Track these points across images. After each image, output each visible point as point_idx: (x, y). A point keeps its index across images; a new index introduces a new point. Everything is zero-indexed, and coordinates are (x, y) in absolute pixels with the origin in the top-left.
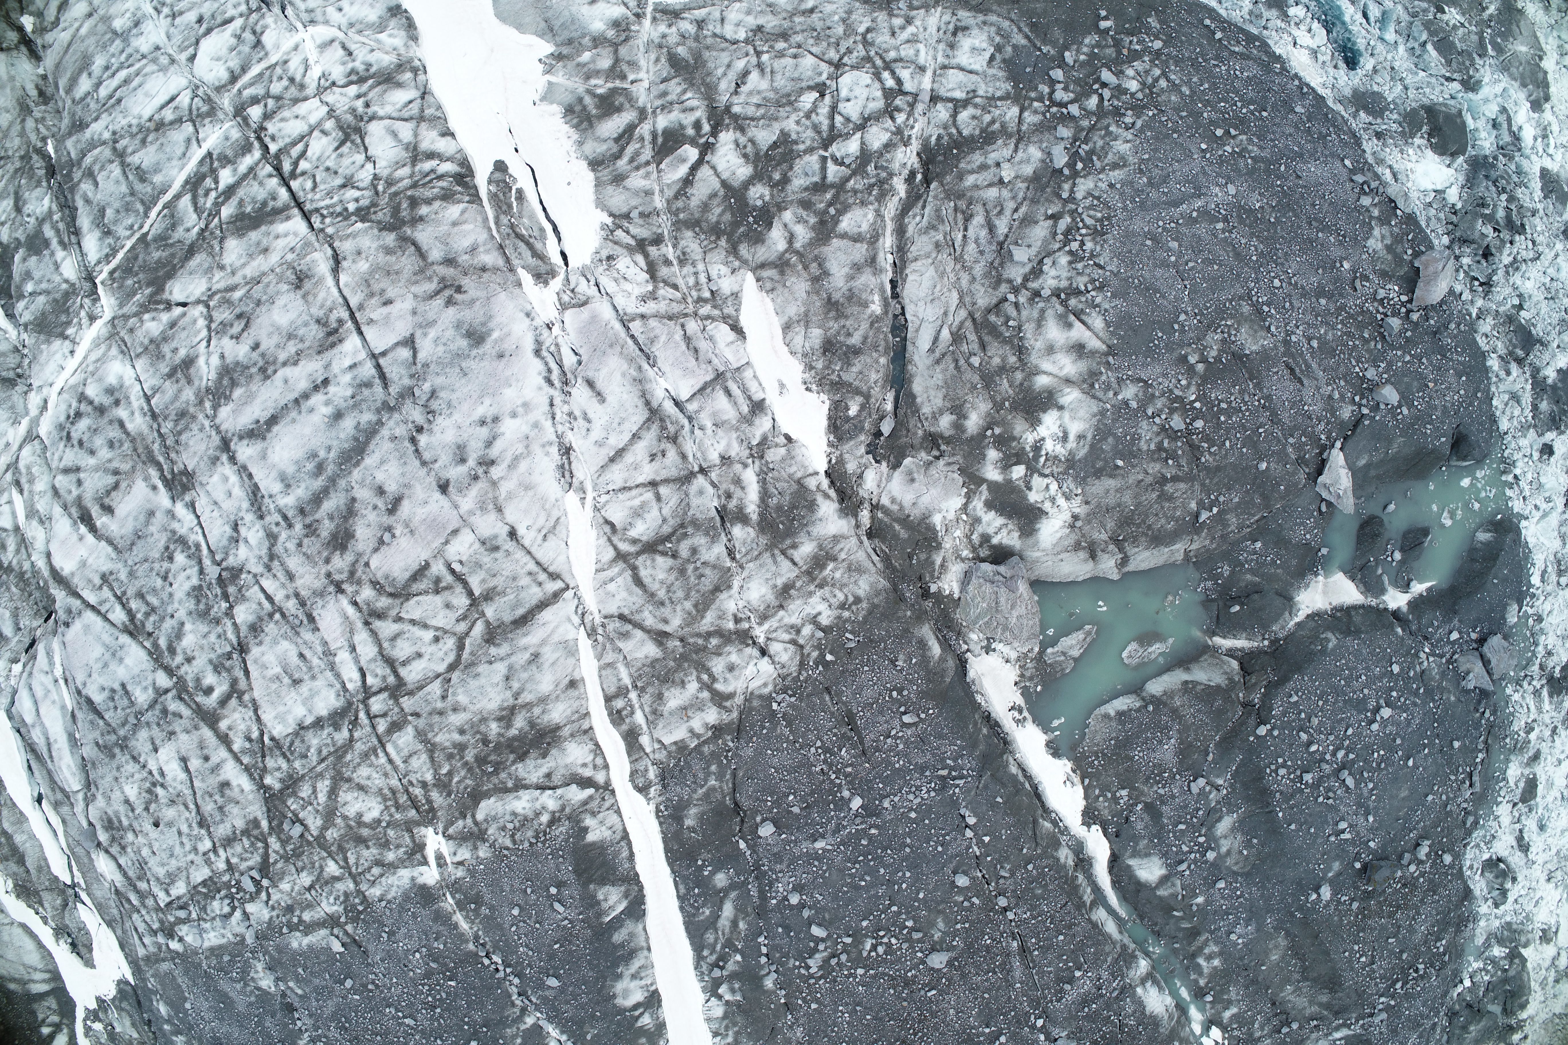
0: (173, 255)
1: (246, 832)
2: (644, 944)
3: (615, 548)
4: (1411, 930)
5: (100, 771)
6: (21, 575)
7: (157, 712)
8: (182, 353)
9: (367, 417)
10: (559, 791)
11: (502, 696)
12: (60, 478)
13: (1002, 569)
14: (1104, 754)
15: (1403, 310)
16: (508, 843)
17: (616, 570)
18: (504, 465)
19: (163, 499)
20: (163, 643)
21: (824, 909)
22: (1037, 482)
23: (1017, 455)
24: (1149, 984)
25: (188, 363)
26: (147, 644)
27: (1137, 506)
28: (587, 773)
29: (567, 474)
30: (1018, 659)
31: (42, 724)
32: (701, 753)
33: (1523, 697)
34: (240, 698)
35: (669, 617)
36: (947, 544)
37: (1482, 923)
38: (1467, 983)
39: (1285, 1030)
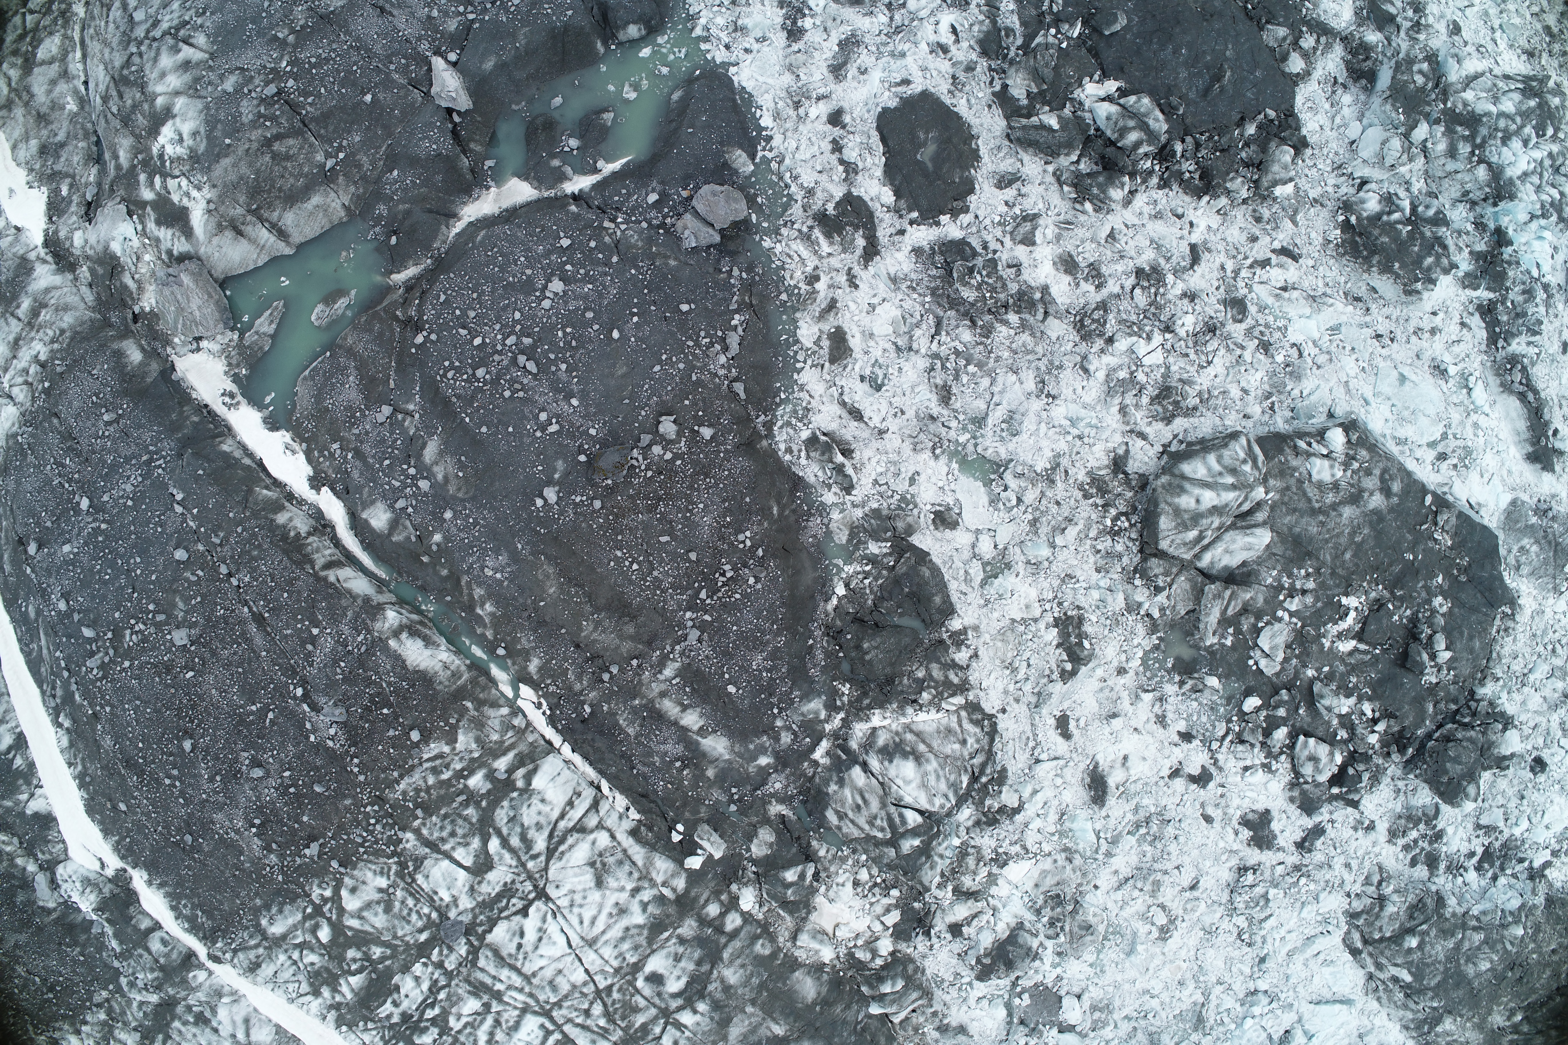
14: (314, 417)
22: (171, 184)
23: (154, 169)
24: (404, 636)
37: (835, 515)
38: (841, 590)
39: (606, 677)
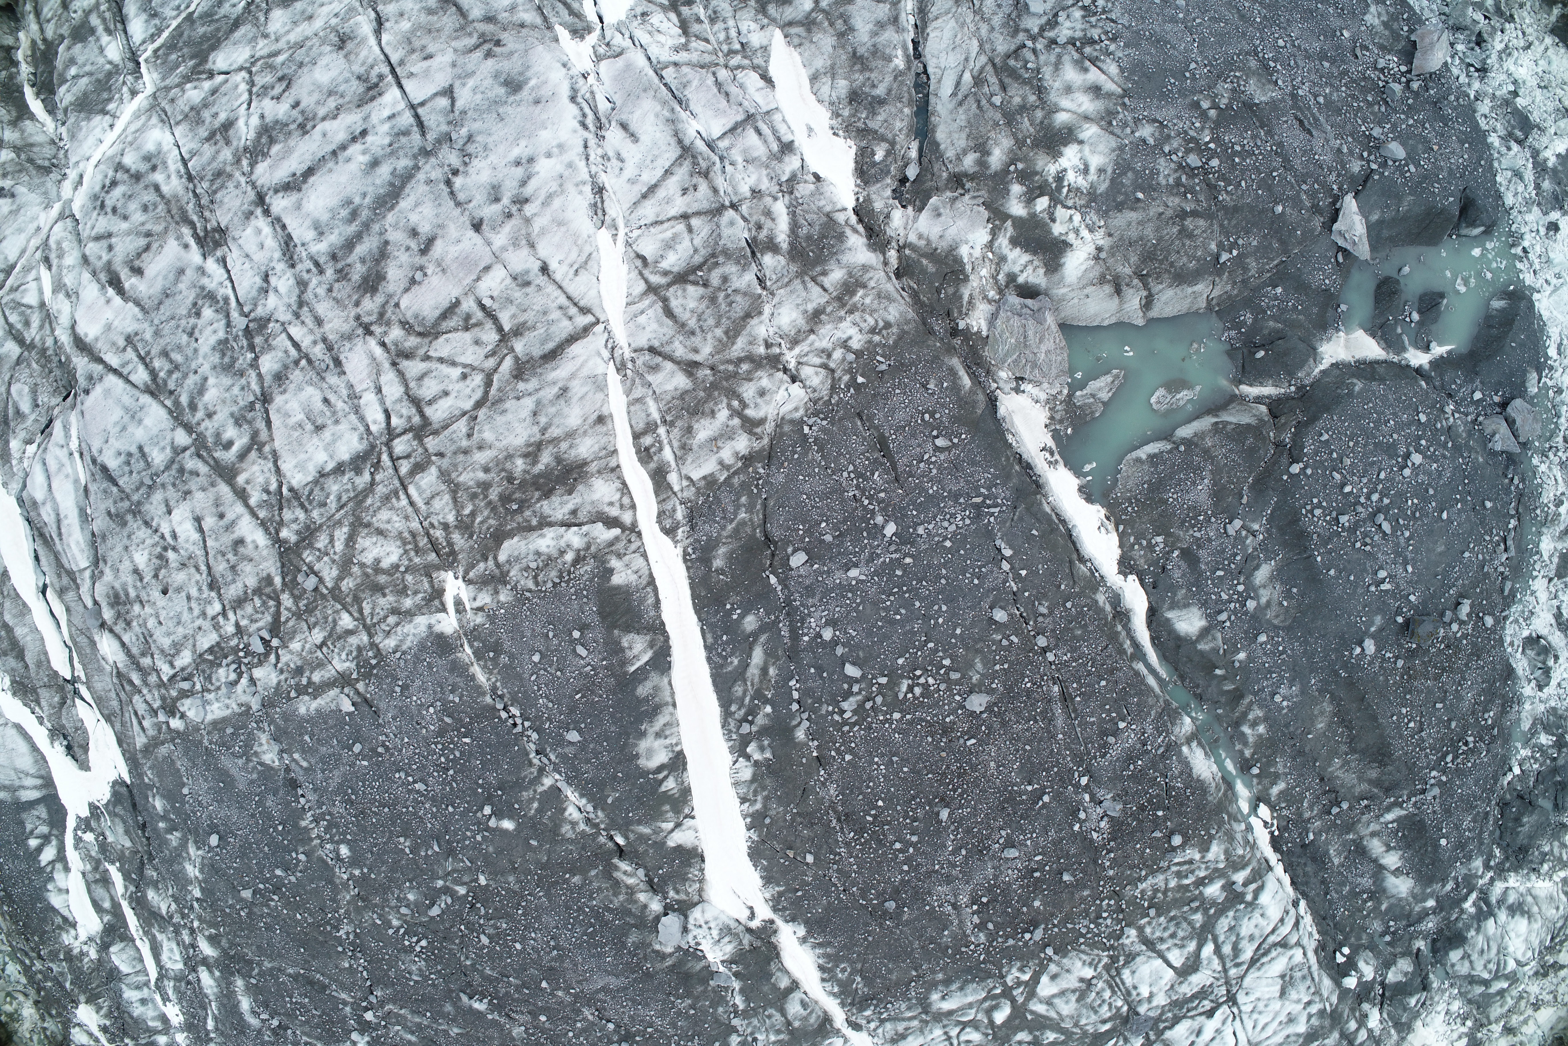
0: (218, 30)
1: (258, 591)
2: (669, 699)
3: (646, 281)
4: (1459, 697)
5: (110, 542)
6: (44, 350)
7: (173, 472)
8: (223, 117)
9: (404, 163)
10: (585, 528)
11: (529, 431)
12: (91, 245)
13: (1029, 302)
14: (1137, 500)
15: (1403, 79)
16: (531, 585)
17: (647, 302)
18: (538, 203)
19: (195, 255)
20: (184, 400)
21: (858, 646)
22: (1061, 213)
23: (1040, 187)
24: (1194, 744)
25: (228, 125)
26: (168, 403)
27: (1160, 239)
28: (614, 512)
29: (600, 212)
30: (1047, 401)
31: (53, 499)
32: (731, 485)
33: (1550, 468)
34: (259, 450)
35: (699, 346)
36: (974, 282)
37: (1527, 706)
38: (1517, 770)
39: (1335, 810)
